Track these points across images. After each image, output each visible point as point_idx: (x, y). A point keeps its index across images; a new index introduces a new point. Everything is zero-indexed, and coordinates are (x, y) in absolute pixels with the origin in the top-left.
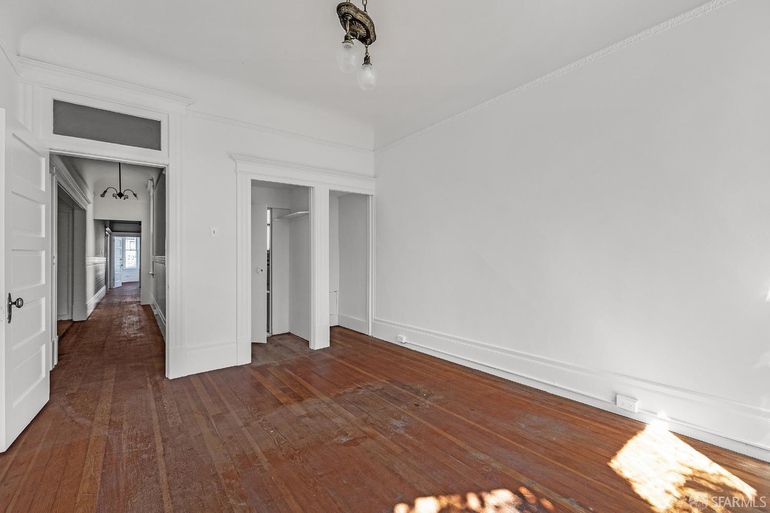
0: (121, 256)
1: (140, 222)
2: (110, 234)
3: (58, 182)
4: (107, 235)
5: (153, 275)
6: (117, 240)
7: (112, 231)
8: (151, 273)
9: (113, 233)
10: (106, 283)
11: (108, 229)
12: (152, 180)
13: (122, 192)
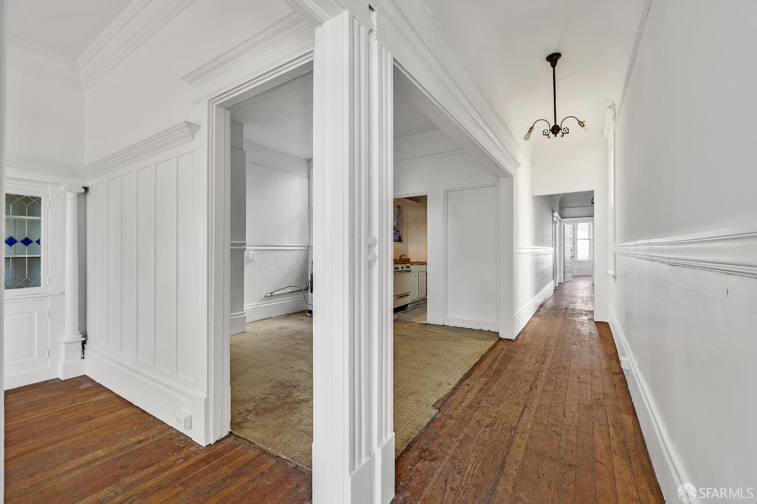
0: (571, 246)
1: (592, 193)
2: (560, 221)
3: (395, 60)
4: (556, 222)
5: (615, 277)
6: (568, 227)
7: (562, 218)
8: (611, 272)
9: (563, 219)
10: (554, 277)
11: (556, 214)
12: (612, 107)
13: (558, 123)
